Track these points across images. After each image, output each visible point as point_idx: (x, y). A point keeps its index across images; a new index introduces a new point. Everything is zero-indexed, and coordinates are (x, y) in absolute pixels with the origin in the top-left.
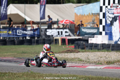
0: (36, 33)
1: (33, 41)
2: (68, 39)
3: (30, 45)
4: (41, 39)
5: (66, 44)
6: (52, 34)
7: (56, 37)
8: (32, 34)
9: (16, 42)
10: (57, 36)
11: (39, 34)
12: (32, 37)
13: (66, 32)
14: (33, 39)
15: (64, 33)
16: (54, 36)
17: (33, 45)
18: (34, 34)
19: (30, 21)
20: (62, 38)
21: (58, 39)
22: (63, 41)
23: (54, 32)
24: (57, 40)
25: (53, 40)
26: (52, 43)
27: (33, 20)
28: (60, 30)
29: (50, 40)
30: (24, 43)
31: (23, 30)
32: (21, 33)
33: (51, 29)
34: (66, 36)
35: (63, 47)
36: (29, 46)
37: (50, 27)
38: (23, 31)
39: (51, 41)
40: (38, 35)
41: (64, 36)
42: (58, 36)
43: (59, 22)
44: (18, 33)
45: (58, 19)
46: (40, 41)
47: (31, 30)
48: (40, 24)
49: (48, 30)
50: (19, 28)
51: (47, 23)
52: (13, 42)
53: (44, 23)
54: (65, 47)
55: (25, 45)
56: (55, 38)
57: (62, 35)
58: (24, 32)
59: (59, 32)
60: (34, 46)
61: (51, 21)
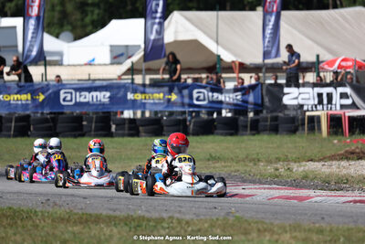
0: (251, 98)
1: (240, 123)
2: (349, 117)
3: (231, 135)
4: (267, 118)
5: (342, 134)
6: (301, 102)
7: (312, 110)
8: (239, 103)
9: (191, 126)
10: (316, 106)
11: (260, 102)
12: (239, 110)
13: (343, 96)
14: (242, 118)
15: (336, 98)
16: (305, 108)
17: (242, 135)
18: (245, 102)
19: (233, 62)
20: (330, 112)
21: (319, 117)
22: (335, 122)
23: (307, 96)
24: (314, 122)
25: (304, 119)
26: (300, 128)
27: (240, 60)
28: (325, 91)
29: (293, 120)
30: (216, 129)
31: (213, 90)
32: (204, 100)
33: (298, 86)
34: (342, 107)
35: (336, 141)
36: (229, 138)
37: (293, 81)
38: (210, 94)
39: (296, 124)
40: (255, 104)
41: (338, 107)
42: (319, 107)
43: (321, 65)
44: (198, 99)
45: (318, 56)
46: (261, 123)
47: (236, 90)
48: (264, 70)
49: (286, 90)
50: (199, 84)
51: (284, 67)
52: (181, 127)
53: (274, 69)
54: (339, 141)
55: (218, 134)
56: (308, 114)
57: (329, 106)
58: (216, 95)
59: (320, 95)
60: (245, 138)
61: (297, 61)
